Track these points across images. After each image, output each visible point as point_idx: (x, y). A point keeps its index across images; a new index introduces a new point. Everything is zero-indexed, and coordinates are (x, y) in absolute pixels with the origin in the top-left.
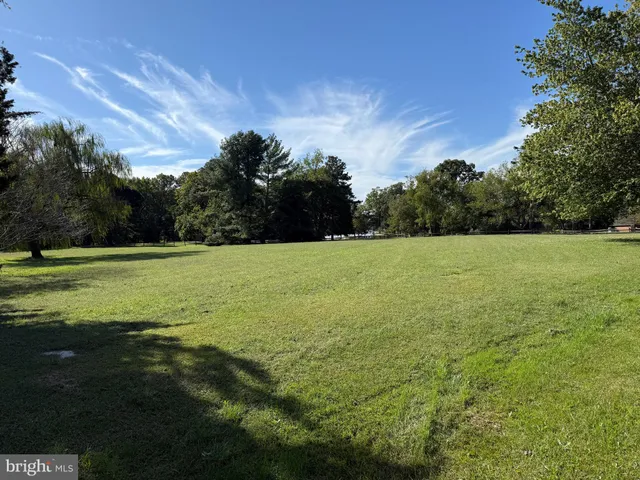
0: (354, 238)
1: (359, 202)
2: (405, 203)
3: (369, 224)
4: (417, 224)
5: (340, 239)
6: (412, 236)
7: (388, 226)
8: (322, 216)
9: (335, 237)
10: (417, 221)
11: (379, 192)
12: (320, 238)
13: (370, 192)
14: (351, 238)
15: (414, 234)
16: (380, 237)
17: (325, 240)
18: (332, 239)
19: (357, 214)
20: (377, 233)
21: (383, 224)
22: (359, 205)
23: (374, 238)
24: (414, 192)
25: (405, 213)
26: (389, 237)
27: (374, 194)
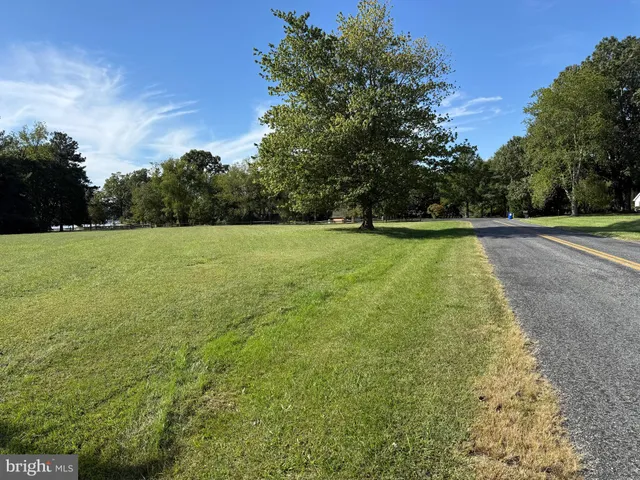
0: (90, 229)
1: (96, 187)
2: (150, 190)
3: (108, 213)
4: (164, 213)
5: (72, 230)
6: (158, 226)
7: (131, 215)
8: (46, 203)
9: (65, 227)
10: (163, 210)
11: (120, 178)
12: (44, 228)
13: (109, 176)
14: (86, 229)
15: (161, 224)
16: (122, 228)
17: (51, 231)
18: (61, 230)
19: (93, 201)
20: (118, 223)
21: (125, 213)
22: (95, 191)
23: (115, 228)
24: (159, 180)
25: (150, 202)
26: (132, 227)
27: (114, 179)
